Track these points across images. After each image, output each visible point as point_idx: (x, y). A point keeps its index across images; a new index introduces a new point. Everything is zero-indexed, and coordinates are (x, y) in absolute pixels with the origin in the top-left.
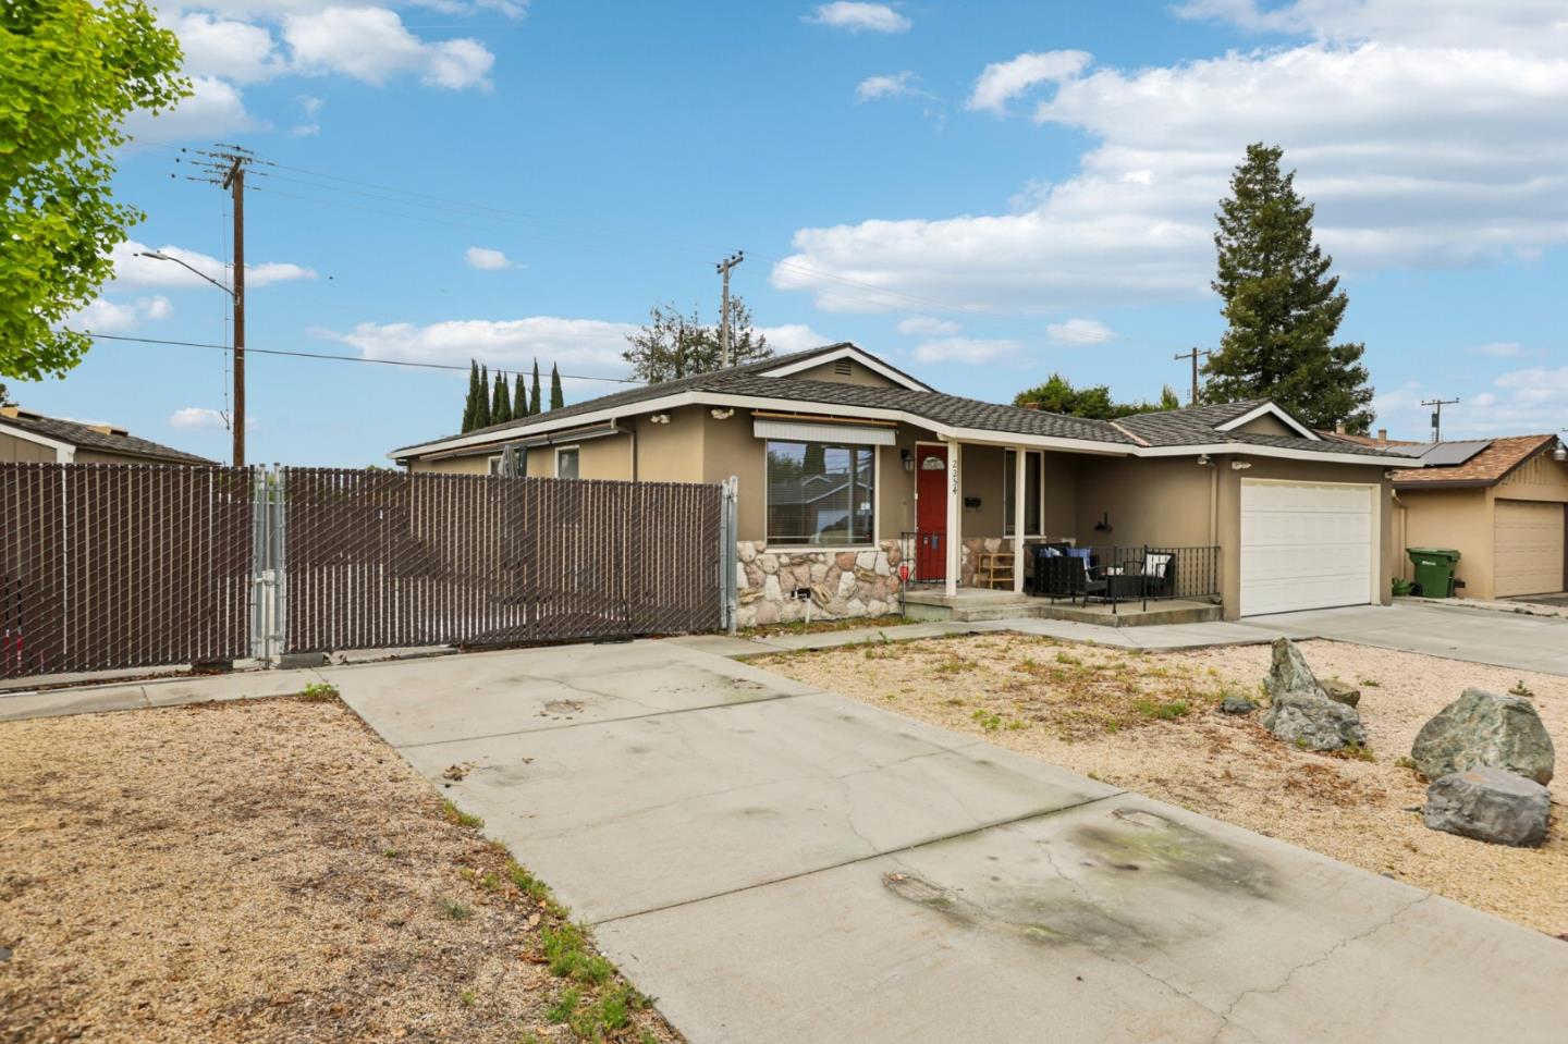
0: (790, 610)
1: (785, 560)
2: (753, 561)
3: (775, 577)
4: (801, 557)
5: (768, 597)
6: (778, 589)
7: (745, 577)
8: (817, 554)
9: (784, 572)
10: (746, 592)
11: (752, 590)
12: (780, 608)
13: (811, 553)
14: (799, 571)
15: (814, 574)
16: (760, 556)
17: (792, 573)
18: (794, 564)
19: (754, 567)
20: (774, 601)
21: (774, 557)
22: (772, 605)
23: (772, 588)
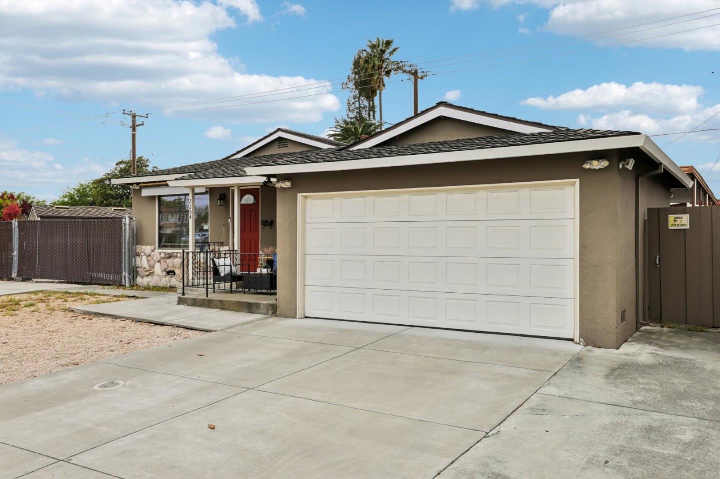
0: (166, 281)
1: (162, 255)
2: (150, 255)
3: (159, 264)
4: (169, 254)
5: (156, 273)
6: (160, 270)
7: (147, 262)
8: (177, 253)
9: (162, 261)
10: (146, 269)
11: (150, 269)
12: (161, 280)
13: (174, 253)
14: (168, 261)
15: (175, 263)
16: (153, 253)
17: (165, 262)
18: (166, 258)
19: (150, 258)
20: (158, 275)
21: (158, 254)
22: (157, 277)
23: (158, 268)
